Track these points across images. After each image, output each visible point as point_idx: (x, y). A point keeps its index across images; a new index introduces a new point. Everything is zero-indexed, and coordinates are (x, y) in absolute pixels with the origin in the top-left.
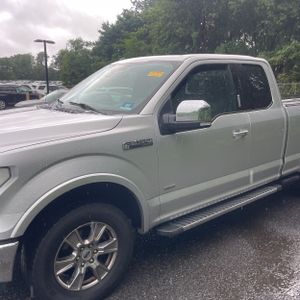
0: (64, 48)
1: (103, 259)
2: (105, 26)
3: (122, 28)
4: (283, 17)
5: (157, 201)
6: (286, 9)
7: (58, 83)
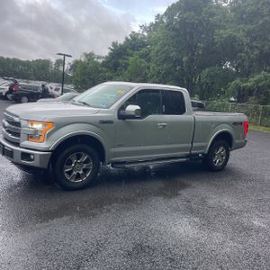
0: (78, 59)
1: (85, 171)
2: (114, 44)
3: (128, 47)
4: (257, 52)
5: (113, 150)
6: (259, 46)
7: (70, 86)
